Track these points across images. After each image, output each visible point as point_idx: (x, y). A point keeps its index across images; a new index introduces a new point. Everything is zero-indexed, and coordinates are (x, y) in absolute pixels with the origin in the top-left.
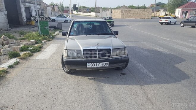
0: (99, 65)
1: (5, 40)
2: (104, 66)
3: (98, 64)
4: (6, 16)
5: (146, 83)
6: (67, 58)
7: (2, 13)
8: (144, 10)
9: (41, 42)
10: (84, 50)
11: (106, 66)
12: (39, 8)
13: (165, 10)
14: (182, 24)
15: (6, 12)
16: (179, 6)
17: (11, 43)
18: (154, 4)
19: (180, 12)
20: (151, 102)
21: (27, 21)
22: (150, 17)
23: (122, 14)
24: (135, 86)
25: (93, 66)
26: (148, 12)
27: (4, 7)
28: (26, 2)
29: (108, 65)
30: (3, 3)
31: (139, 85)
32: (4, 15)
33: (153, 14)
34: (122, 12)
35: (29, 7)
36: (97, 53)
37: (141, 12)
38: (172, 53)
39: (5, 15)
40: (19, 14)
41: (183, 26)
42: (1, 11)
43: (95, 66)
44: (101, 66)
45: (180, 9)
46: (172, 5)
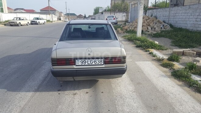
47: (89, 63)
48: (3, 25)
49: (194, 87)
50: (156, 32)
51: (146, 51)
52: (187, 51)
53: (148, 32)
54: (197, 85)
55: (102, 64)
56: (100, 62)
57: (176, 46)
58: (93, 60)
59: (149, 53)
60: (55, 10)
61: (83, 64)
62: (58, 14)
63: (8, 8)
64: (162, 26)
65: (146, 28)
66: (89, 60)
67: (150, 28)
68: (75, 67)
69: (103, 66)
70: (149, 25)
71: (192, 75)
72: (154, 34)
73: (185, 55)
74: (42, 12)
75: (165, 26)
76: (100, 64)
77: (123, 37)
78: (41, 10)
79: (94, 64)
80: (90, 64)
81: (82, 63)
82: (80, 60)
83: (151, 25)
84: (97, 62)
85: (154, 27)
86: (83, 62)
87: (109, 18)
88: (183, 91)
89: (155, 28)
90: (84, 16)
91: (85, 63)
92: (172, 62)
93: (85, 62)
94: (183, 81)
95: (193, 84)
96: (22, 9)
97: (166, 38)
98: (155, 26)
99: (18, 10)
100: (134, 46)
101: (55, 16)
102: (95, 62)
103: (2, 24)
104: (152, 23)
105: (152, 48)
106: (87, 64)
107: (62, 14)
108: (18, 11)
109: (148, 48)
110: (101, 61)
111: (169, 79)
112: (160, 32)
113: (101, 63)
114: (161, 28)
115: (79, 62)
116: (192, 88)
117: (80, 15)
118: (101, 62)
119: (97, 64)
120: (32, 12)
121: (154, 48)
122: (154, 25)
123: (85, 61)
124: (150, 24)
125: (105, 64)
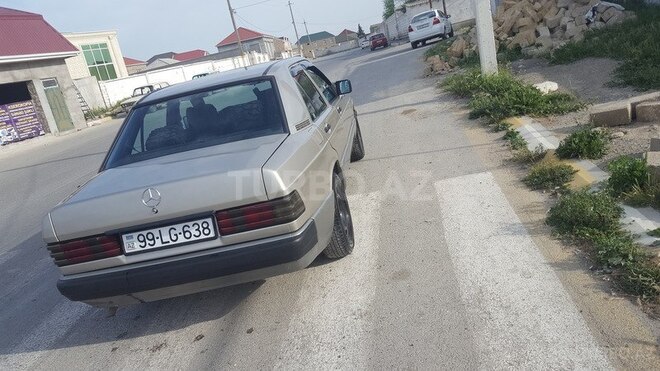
47: (166, 238)
48: (110, 118)
49: (615, 267)
50: (563, 44)
51: (497, 130)
52: (651, 100)
53: (539, 45)
54: (625, 257)
55: (212, 235)
56: (201, 229)
57: (628, 83)
58: (179, 227)
59: (502, 134)
60: (259, 37)
61: (148, 247)
62: (270, 48)
63: (128, 62)
64: (590, 14)
65: (533, 35)
66: (165, 230)
67: (544, 31)
68: (122, 259)
69: (218, 243)
70: (541, 21)
71: (628, 210)
72: (557, 52)
73: (645, 121)
74: (223, 50)
75: (601, 10)
76: (203, 237)
77: (441, 86)
78: (219, 47)
79: (181, 239)
80: (171, 243)
81: (143, 244)
82: (135, 235)
83: (550, 17)
84: (194, 232)
85: (562, 23)
86: (144, 241)
87: (419, 24)
88: (561, 290)
89: (564, 28)
90: (357, 31)
91: (152, 242)
92: (567, 163)
93: (153, 239)
94: (580, 242)
95: (609, 254)
96: (169, 55)
97: (601, 56)
98: (565, 20)
99: (157, 61)
100: (463, 118)
101: (261, 56)
102: (184, 232)
103: (107, 116)
104: (553, 10)
105: (521, 113)
106: (158, 244)
107: (286, 44)
108: (157, 63)
109: (507, 115)
110: (205, 225)
111: (528, 240)
112: (578, 38)
113: (206, 231)
114: (589, 22)
115: (132, 244)
116: (605, 273)
117: (346, 32)
118: (204, 229)
119: (193, 239)
120: (195, 57)
121: (528, 112)
122: (558, 16)
123: (150, 237)
124: (546, 17)
125: (223, 234)
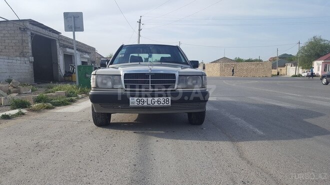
0: (153, 103)
1: (14, 88)
2: (161, 104)
3: (150, 99)
4: (32, 64)
5: (243, 139)
6: (96, 89)
7: (26, 59)
8: (258, 64)
9: (76, 96)
10: (125, 75)
11: (165, 104)
12: (88, 59)
13: (295, 65)
14: (324, 81)
15: (32, 59)
16: (318, 57)
17: (24, 92)
18: (276, 57)
19: (321, 67)
20: (248, 162)
21: (65, 75)
22: (269, 75)
23: (222, 70)
24: (221, 143)
25: (140, 105)
26: (265, 66)
27: (30, 51)
28: (67, 47)
29: (170, 104)
30: (30, 45)
31: (229, 141)
32: (28, 62)
33: (275, 72)
34: (221, 67)
35: (71, 56)
36: (150, 80)
37: (253, 67)
38: (303, 107)
39: (31, 62)
40: (54, 63)
41: (327, 83)
42: (25, 57)
43: (145, 104)
44: (156, 104)
45: (320, 62)
46: (307, 56)
